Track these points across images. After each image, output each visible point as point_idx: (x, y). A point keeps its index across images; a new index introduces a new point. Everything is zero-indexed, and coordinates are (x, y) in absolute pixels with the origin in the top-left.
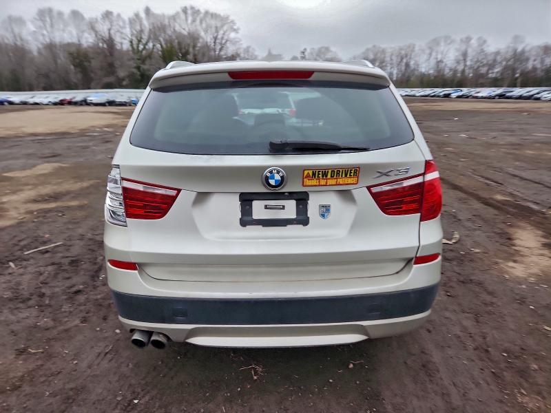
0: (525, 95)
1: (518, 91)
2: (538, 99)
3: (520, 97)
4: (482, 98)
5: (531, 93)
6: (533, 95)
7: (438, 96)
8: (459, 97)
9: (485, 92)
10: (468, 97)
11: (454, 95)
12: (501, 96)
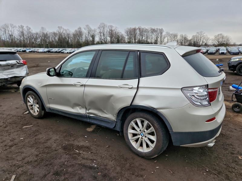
0: (58, 51)
1: (54, 50)
2: (63, 53)
3: (56, 52)
4: (41, 52)
5: (60, 50)
6: (60, 51)
7: (20, 51)
8: (30, 52)
9: (41, 50)
10: (34, 52)
11: (28, 51)
12: (49, 52)
